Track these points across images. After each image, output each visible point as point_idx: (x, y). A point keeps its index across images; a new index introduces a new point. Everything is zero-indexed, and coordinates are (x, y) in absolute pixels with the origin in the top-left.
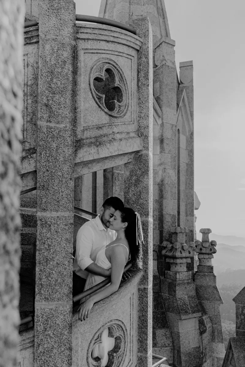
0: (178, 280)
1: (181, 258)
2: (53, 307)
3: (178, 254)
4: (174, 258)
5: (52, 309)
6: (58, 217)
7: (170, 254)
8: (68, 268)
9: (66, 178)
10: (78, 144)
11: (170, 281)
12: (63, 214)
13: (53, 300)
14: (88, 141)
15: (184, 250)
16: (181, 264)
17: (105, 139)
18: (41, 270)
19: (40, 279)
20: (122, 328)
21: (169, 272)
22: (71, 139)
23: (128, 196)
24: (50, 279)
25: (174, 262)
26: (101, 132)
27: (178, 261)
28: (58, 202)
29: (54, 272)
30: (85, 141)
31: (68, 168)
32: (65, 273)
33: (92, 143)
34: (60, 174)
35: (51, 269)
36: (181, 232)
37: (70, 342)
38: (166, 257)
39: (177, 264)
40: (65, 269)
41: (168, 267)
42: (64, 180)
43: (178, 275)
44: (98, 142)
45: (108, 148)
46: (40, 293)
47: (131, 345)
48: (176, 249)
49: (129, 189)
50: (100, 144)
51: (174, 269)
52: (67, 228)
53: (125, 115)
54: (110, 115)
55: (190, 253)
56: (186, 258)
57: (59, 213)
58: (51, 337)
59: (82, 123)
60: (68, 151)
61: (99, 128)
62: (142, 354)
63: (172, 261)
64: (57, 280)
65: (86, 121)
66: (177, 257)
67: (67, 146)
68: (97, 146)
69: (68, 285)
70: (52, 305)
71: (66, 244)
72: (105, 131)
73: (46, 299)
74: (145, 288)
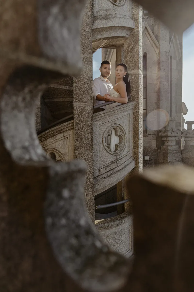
0: (169, 150)
1: (172, 137)
2: (83, 106)
3: (169, 134)
4: (167, 136)
5: (82, 107)
6: (84, 57)
7: (164, 135)
8: (90, 85)
9: (88, 35)
10: (94, 18)
11: (164, 151)
12: (86, 55)
13: (82, 102)
14: (100, 17)
15: (173, 132)
16: (172, 141)
17: (110, 16)
18: (76, 86)
19: (76, 91)
20: (123, 131)
21: (163, 146)
22: (90, 13)
23: (127, 60)
24: (81, 91)
25: (167, 139)
26: (108, 13)
27: (170, 138)
28: (84, 49)
29: (82, 87)
30: (98, 17)
31: (89, 30)
32: (88, 88)
33: (102, 18)
34: (84, 33)
35: (81, 86)
36: (172, 121)
37: (92, 126)
38: (162, 137)
39: (168, 140)
40: (89, 86)
41: (163, 143)
42: (87, 37)
43: (169, 147)
44: (106, 18)
45: (112, 22)
46: (76, 98)
47: (129, 143)
48: (168, 131)
49: (127, 55)
50: (107, 18)
51: (166, 144)
52: (89, 63)
53: (123, 5)
54: (114, 4)
55: (177, 133)
56: (175, 137)
57: (84, 55)
58: (82, 122)
59: (97, 7)
60: (89, 20)
61: (107, 10)
62: (135, 150)
63: (165, 139)
64: (84, 92)
65: (99, 6)
66: (168, 136)
67: (88, 17)
68: (106, 19)
69: (90, 94)
70: (82, 105)
71: (89, 72)
72: (110, 12)
73: (79, 101)
74: (137, 112)
